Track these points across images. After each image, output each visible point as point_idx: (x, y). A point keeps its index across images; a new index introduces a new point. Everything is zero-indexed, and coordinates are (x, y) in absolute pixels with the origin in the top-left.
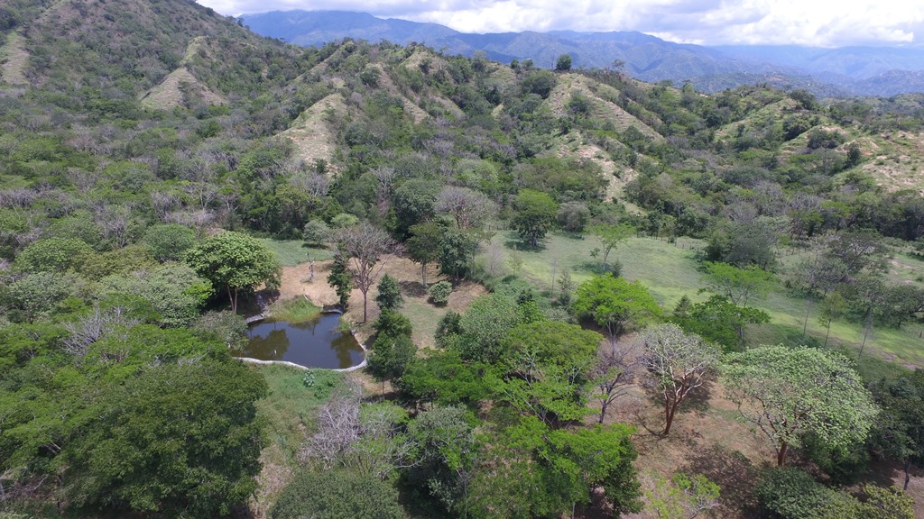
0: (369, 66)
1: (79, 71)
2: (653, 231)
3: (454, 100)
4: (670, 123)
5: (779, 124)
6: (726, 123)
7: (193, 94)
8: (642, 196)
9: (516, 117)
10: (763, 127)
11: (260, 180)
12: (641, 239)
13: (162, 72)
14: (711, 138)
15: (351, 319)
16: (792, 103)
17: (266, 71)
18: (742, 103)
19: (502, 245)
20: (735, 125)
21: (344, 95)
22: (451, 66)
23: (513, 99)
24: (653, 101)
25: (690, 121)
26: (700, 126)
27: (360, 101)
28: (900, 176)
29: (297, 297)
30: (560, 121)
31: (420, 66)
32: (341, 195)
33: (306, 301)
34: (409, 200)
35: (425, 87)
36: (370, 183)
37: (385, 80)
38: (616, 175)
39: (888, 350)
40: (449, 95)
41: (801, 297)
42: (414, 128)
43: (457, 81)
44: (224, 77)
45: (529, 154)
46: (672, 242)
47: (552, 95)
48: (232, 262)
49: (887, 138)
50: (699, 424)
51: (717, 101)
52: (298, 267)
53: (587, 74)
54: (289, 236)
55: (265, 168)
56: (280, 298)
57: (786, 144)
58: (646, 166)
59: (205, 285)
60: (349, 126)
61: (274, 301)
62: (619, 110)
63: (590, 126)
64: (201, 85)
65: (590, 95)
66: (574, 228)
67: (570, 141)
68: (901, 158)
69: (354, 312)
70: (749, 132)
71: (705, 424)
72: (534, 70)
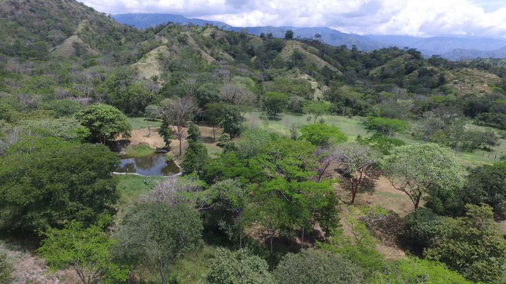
0: (182, 33)
1: (14, 37)
2: (339, 113)
3: (230, 54)
4: (346, 66)
5: (403, 66)
6: (375, 67)
7: (81, 50)
8: (333, 97)
9: (263, 62)
10: (395, 67)
11: (120, 86)
12: (333, 117)
13: (63, 37)
14: (368, 74)
15: (172, 154)
16: (409, 56)
17: (124, 39)
18: (383, 56)
19: (257, 118)
20: (380, 68)
21: (168, 47)
22: (228, 35)
23: (262, 53)
24: (337, 55)
25: (356, 65)
26: (361, 68)
27: (177, 50)
28: (465, 89)
29: (140, 143)
30: (288, 62)
31: (211, 35)
32: (165, 93)
33: (146, 146)
34: (205, 93)
35: (214, 46)
36: (183, 87)
37: (191, 41)
38: (319, 88)
39: (467, 161)
40: (227, 51)
42: (208, 66)
43: (231, 44)
44: (99, 42)
45: (271, 79)
46: (350, 117)
47: (283, 51)
48: (102, 119)
49: (458, 71)
50: (370, 198)
51: (370, 56)
52: (141, 129)
53: (301, 41)
54: (137, 115)
55: (124, 79)
56: (131, 144)
57: (407, 76)
58: (334, 85)
60: (171, 62)
61: (127, 145)
62: (319, 59)
63: (304, 65)
64: (86, 45)
65: (303, 51)
66: (297, 111)
67: (293, 73)
68: (466, 80)
69: (174, 151)
70: (388, 71)
71: (373, 198)
72: (273, 38)
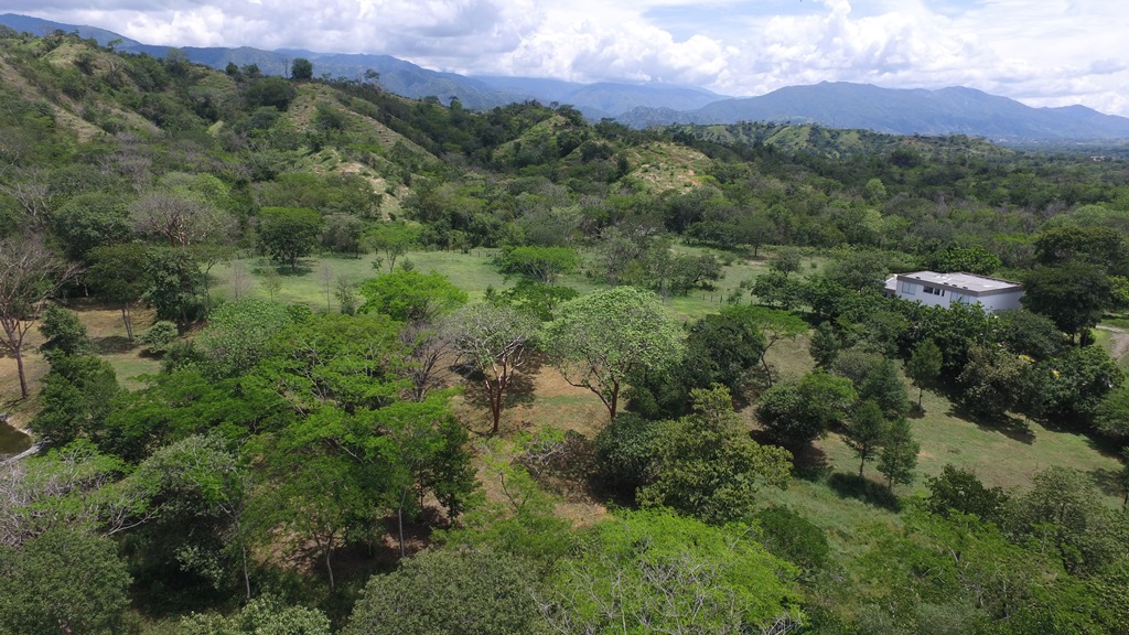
2: (443, 244)
4: (442, 142)
6: (502, 142)
8: (423, 212)
9: (244, 134)
10: (539, 143)
14: (489, 157)
16: (562, 120)
18: (515, 121)
19: (248, 274)
20: (511, 144)
22: (130, 65)
23: (236, 114)
24: (419, 118)
25: (464, 139)
26: (475, 145)
30: (308, 135)
31: (76, 63)
34: (83, 221)
35: (90, 93)
38: (389, 192)
39: (682, 313)
40: (134, 107)
42: (78, 146)
45: (270, 176)
46: (466, 252)
47: (292, 110)
50: (528, 415)
51: (488, 119)
53: (335, 86)
62: (381, 127)
63: (348, 141)
66: (347, 247)
67: (325, 159)
70: (527, 151)
71: (534, 413)
72: (261, 77)
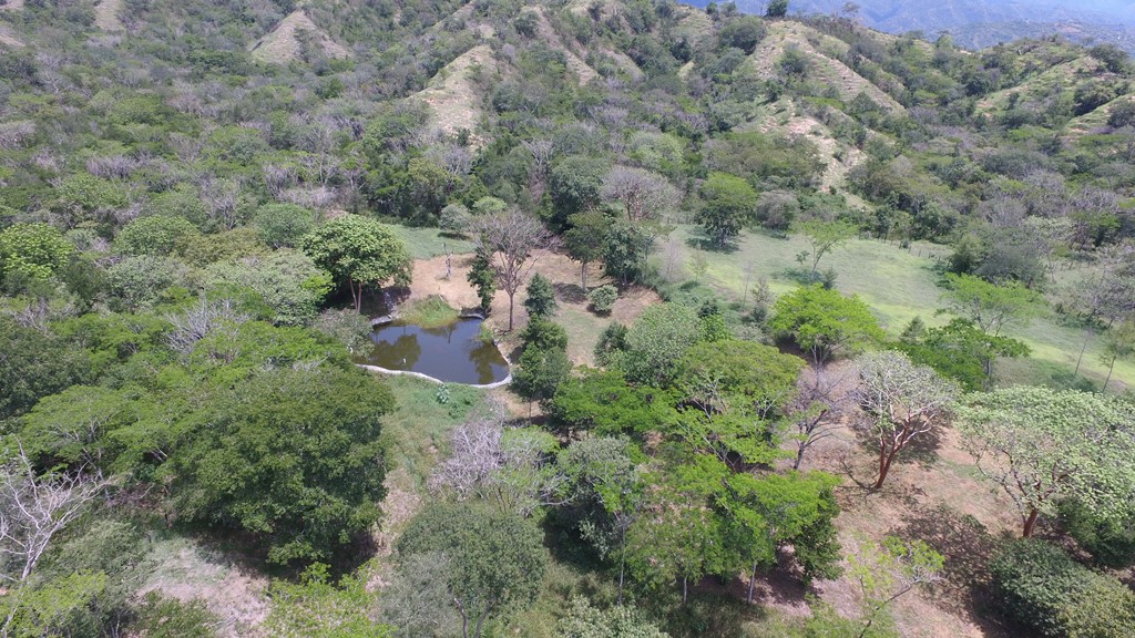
0: (525, 9)
3: (631, 55)
5: (1069, 93)
6: (994, 90)
7: (312, 45)
8: (869, 186)
10: (1046, 96)
11: (390, 152)
12: (863, 242)
13: (276, 16)
14: (970, 111)
15: (494, 326)
16: (1092, 63)
17: (398, 15)
19: (683, 243)
21: (493, 48)
23: (707, 55)
25: (943, 87)
26: (956, 94)
27: (512, 54)
29: (430, 296)
32: (485, 173)
33: (441, 302)
34: (569, 182)
36: (522, 160)
37: (545, 28)
38: (837, 157)
40: (624, 48)
41: (1076, 326)
42: (579, 90)
43: (636, 30)
44: (349, 24)
45: (724, 128)
46: (905, 247)
48: (355, 252)
51: (983, 60)
52: (432, 260)
53: (808, 23)
54: (422, 222)
55: (397, 137)
56: (411, 297)
57: (1076, 121)
58: (878, 146)
59: (324, 278)
60: (498, 87)
61: (403, 300)
62: (847, 72)
64: (322, 33)
65: (810, 51)
69: (498, 318)
70: (1024, 108)
71: (929, 479)
72: (737, 15)
